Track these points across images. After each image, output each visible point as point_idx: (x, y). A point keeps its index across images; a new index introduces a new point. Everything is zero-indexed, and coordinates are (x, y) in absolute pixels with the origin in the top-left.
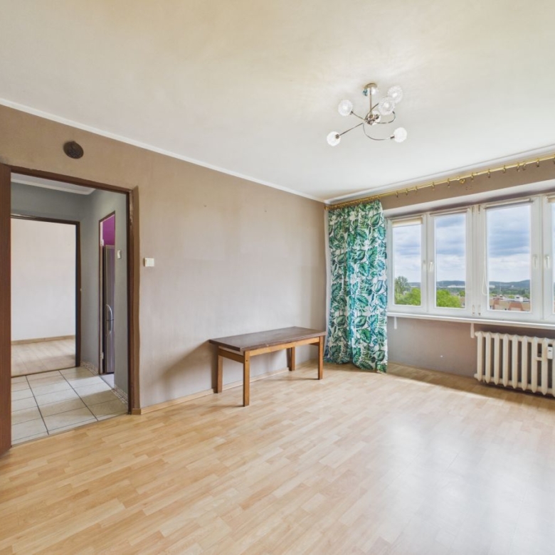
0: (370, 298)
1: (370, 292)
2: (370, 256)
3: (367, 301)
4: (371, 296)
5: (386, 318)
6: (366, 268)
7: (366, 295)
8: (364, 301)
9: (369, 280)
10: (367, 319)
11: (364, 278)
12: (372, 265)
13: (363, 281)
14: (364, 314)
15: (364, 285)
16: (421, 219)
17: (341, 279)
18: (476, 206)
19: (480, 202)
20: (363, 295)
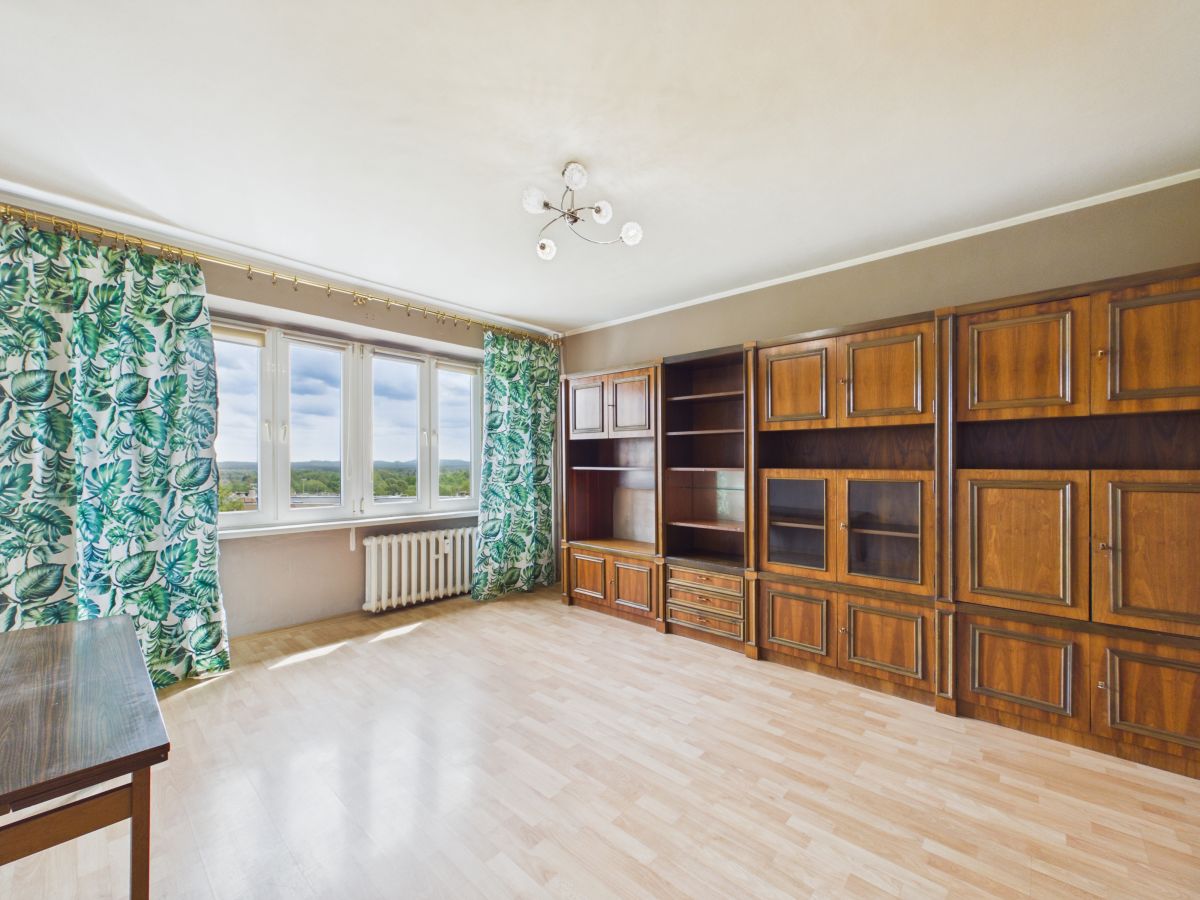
0: (164, 504)
1: (164, 487)
2: (168, 397)
3: (158, 511)
4: (169, 495)
5: (217, 544)
6: (156, 426)
7: (156, 497)
8: (152, 511)
9: (165, 458)
10: (158, 558)
11: (148, 451)
12: (170, 420)
13: (144, 460)
14: (150, 546)
15: (148, 469)
16: (262, 337)
17: (29, 450)
18: (357, 344)
19: (364, 341)
20: (148, 496)
